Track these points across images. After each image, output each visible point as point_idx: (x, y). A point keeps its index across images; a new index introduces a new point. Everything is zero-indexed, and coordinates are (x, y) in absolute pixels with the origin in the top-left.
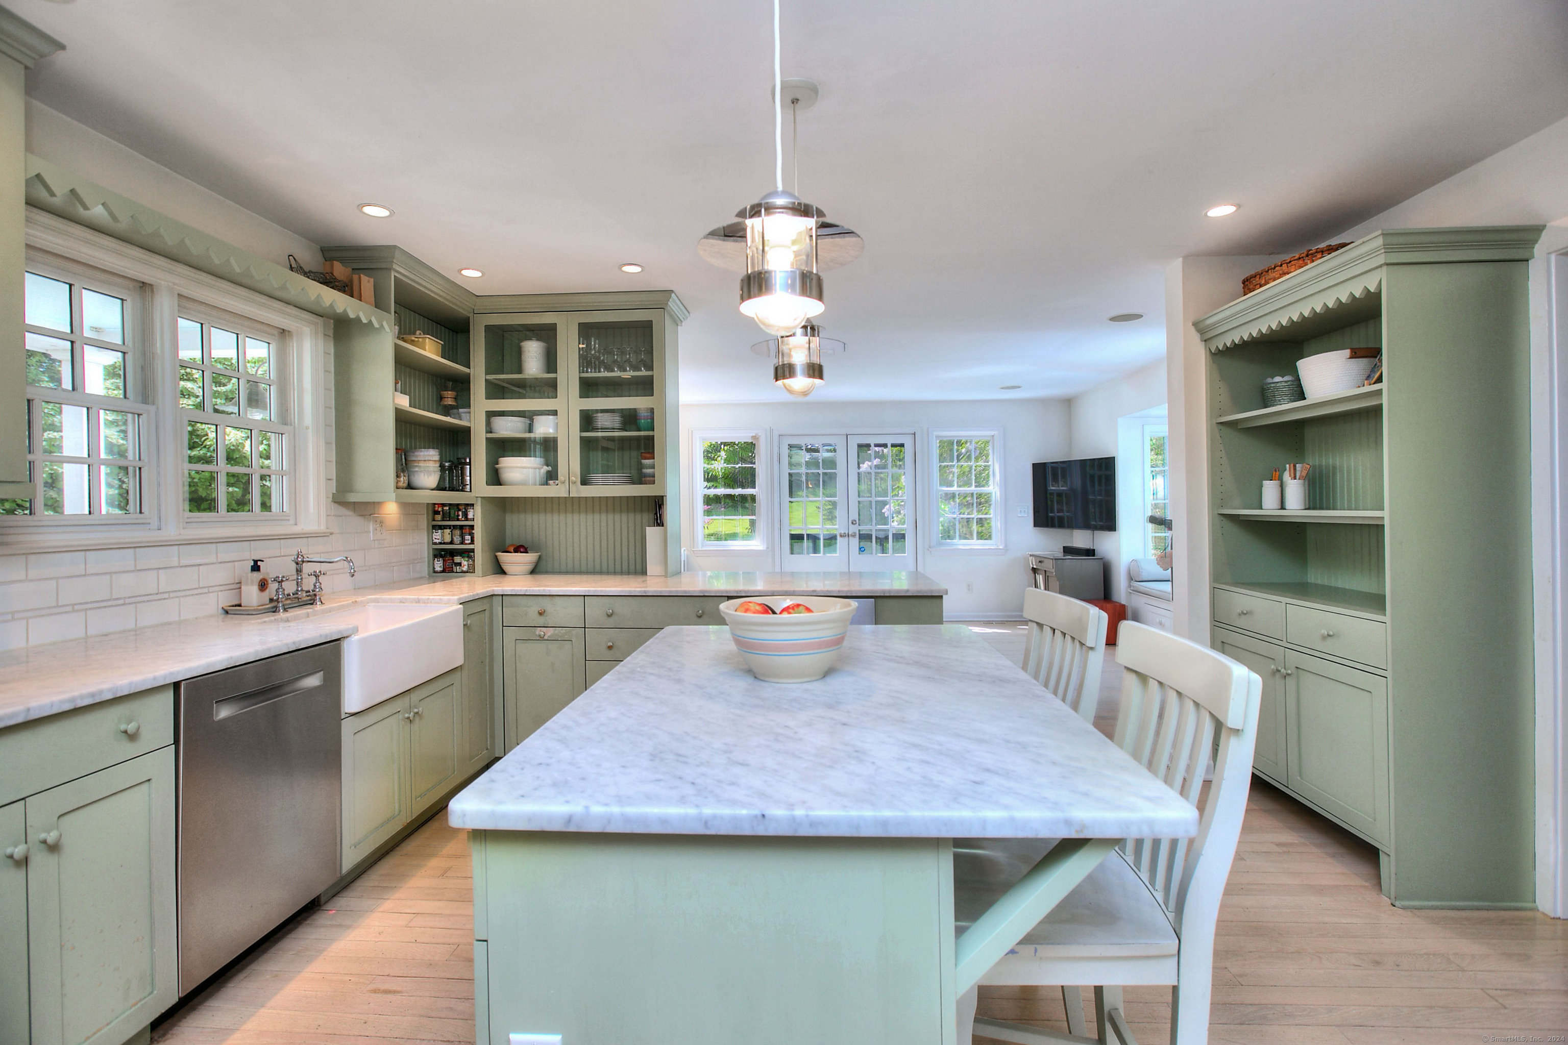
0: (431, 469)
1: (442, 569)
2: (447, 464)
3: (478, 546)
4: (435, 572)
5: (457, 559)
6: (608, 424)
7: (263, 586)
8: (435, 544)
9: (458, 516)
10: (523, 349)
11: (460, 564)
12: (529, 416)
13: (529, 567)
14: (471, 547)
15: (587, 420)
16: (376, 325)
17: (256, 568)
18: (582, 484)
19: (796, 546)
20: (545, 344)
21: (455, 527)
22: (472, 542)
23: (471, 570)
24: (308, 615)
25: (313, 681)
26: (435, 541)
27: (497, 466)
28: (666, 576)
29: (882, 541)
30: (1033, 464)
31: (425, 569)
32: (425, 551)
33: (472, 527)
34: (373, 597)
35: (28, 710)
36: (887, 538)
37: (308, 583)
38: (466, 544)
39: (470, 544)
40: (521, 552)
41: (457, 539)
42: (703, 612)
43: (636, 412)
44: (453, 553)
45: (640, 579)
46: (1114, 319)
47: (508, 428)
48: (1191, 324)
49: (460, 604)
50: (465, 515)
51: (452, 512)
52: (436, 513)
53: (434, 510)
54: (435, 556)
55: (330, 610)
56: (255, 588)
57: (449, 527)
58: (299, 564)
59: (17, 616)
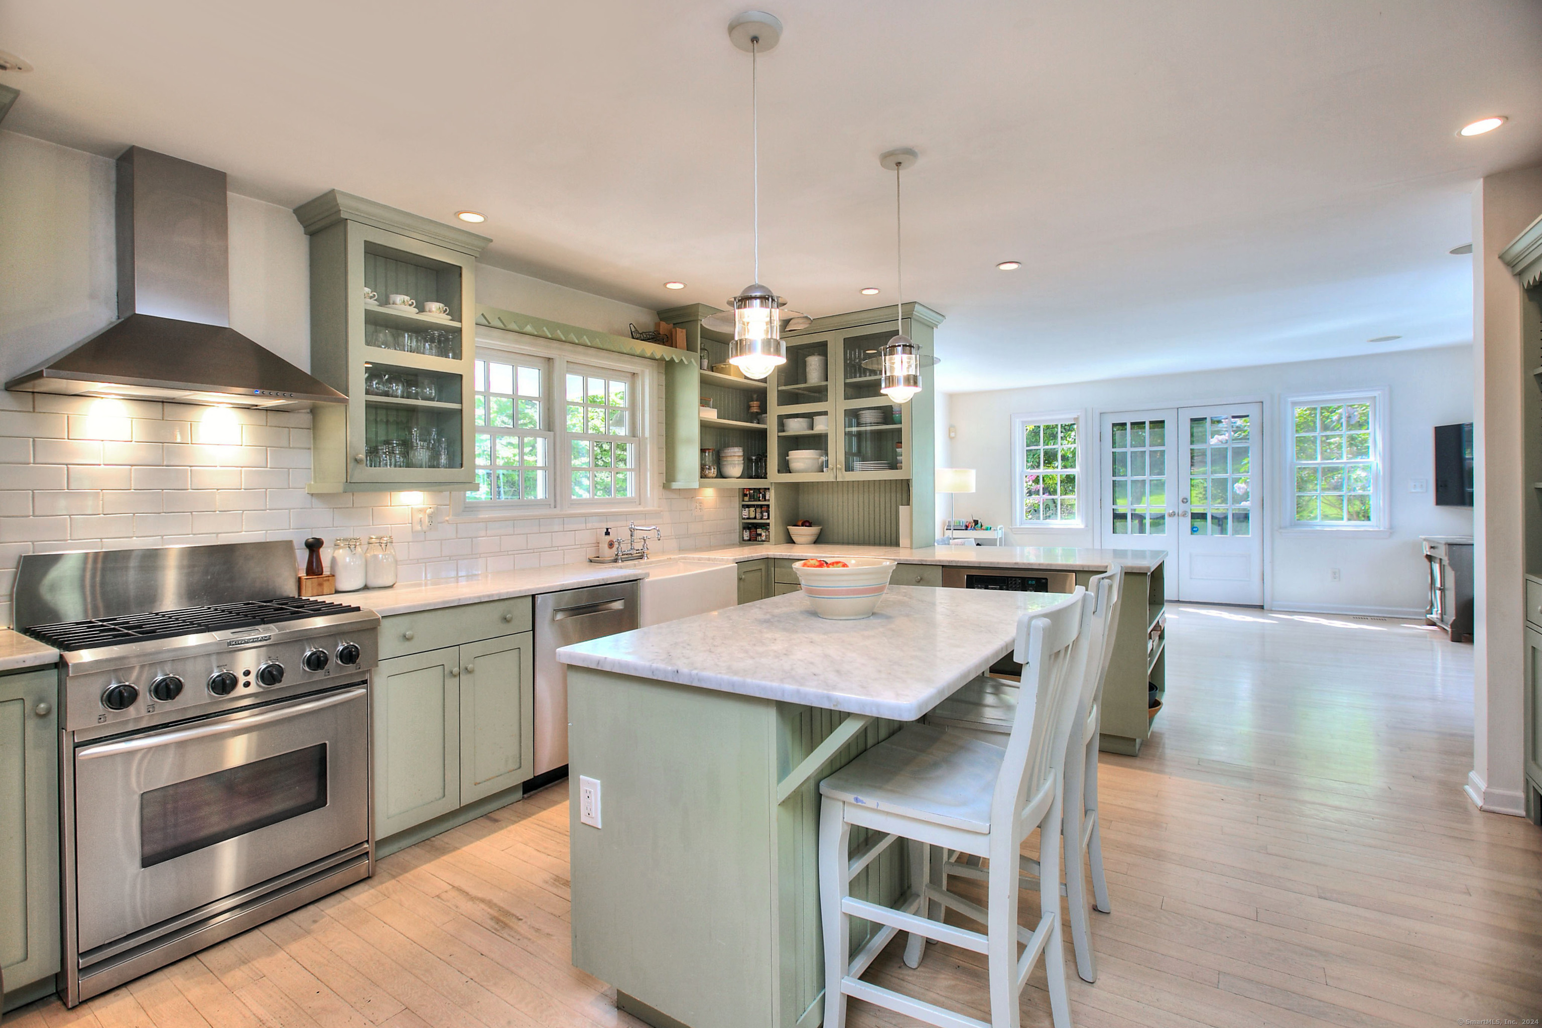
0: (736, 462)
1: (748, 538)
2: (754, 458)
3: (772, 521)
4: (744, 540)
5: (759, 531)
6: (868, 420)
7: (611, 545)
8: (744, 519)
9: (759, 497)
10: (807, 364)
11: (760, 535)
12: (810, 416)
13: (813, 538)
14: (768, 521)
15: (853, 415)
16: (686, 363)
17: (607, 533)
18: (846, 471)
19: (1119, 524)
20: (823, 358)
21: (758, 506)
22: (768, 518)
23: (767, 540)
24: (635, 565)
25: (618, 605)
26: (744, 517)
27: (787, 458)
28: (911, 548)
29: (1220, 521)
30: (1436, 428)
31: (736, 537)
32: (737, 525)
33: (768, 506)
34: (683, 556)
35: (460, 599)
36: (1226, 518)
37: (638, 546)
38: (764, 519)
39: (767, 519)
40: (806, 526)
41: (758, 516)
42: (921, 579)
43: (892, 408)
44: (756, 526)
45: (894, 549)
46: (1455, 252)
47: (796, 427)
48: (1497, 256)
49: (737, 563)
50: (764, 496)
51: (756, 494)
52: (745, 495)
53: (744, 493)
54: (744, 528)
55: (651, 563)
56: (606, 546)
57: (753, 506)
58: (632, 531)
59: (482, 556)
